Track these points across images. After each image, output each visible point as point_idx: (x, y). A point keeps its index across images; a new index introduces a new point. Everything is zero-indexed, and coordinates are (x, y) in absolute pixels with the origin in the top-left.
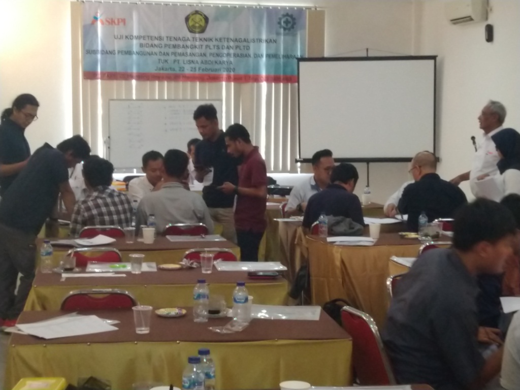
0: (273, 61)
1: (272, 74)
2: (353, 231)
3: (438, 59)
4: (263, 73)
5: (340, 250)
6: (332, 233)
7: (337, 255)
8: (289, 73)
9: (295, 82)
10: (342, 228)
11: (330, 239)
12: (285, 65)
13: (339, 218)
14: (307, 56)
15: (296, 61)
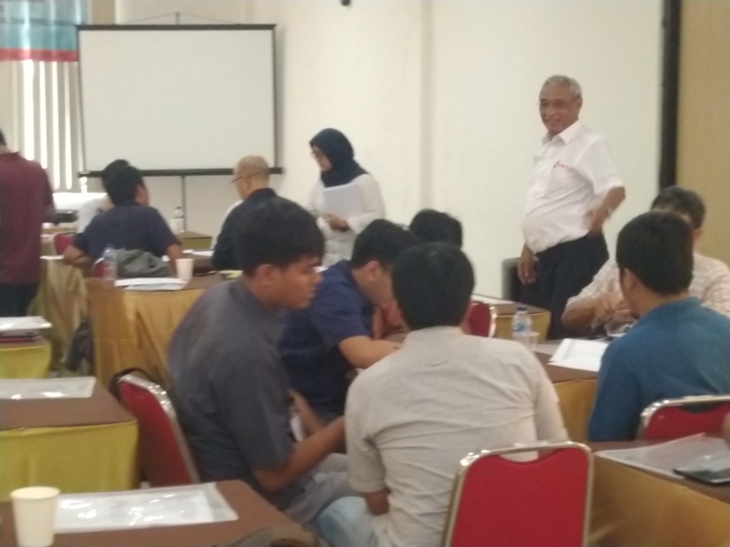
0: (40, 29)
1: (40, 47)
2: (153, 270)
3: (277, 29)
4: (26, 46)
5: (134, 297)
6: (123, 274)
7: (130, 305)
8: (64, 48)
9: (73, 60)
10: (136, 266)
11: (120, 283)
12: (59, 36)
13: (133, 252)
15: (73, 29)
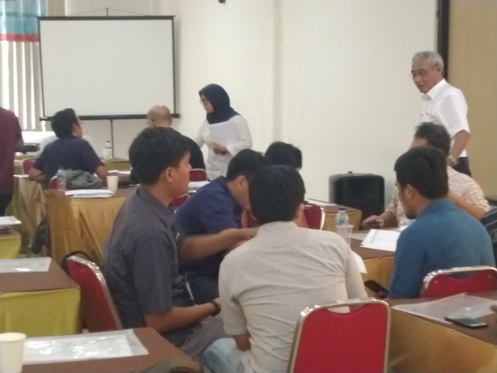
0: (13, 19)
1: (13, 32)
2: (92, 184)
3: (175, 19)
4: (4, 32)
5: (78, 203)
6: (70, 187)
7: (75, 208)
8: (30, 32)
9: (36, 40)
10: (81, 181)
11: (68, 193)
12: (25, 25)
14: (47, 15)
15: (36, 19)
